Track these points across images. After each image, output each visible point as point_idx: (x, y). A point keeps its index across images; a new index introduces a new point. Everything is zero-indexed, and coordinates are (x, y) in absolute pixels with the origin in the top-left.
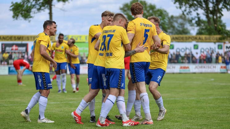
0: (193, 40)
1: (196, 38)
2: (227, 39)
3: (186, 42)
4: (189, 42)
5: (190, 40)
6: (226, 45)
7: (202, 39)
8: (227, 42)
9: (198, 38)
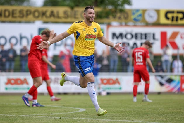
0: (37, 18)
1: (44, 14)
2: (114, 17)
3: (20, 22)
4: (28, 22)
5: (31, 17)
6: (112, 30)
7: (58, 17)
8: (115, 23)
9: (48, 14)
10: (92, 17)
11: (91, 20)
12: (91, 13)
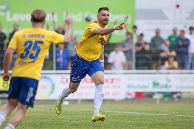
10: (106, 19)
11: (104, 22)
12: (104, 15)
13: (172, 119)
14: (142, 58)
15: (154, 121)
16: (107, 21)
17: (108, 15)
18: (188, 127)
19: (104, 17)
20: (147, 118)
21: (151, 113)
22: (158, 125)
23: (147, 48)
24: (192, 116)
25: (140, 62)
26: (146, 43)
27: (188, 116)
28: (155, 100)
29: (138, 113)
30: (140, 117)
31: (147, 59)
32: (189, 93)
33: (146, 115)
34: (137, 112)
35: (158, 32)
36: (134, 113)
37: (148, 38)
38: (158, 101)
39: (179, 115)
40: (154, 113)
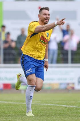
10: (47, 18)
11: (45, 21)
12: (45, 14)
13: (35, 107)
14: (10, 54)
15: (20, 109)
16: (48, 21)
17: (49, 15)
18: (49, 114)
19: (45, 16)
20: (13, 107)
21: (17, 102)
22: (23, 113)
23: (13, 45)
24: (52, 105)
25: (7, 57)
26: (12, 41)
27: (49, 104)
28: (21, 91)
29: (6, 102)
30: (7, 106)
31: (13, 55)
32: (50, 84)
33: (13, 104)
34: (4, 101)
35: (23, 31)
36: (3, 102)
37: (14, 37)
38: (23, 92)
39: (41, 103)
40: (19, 102)
